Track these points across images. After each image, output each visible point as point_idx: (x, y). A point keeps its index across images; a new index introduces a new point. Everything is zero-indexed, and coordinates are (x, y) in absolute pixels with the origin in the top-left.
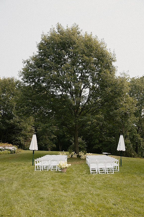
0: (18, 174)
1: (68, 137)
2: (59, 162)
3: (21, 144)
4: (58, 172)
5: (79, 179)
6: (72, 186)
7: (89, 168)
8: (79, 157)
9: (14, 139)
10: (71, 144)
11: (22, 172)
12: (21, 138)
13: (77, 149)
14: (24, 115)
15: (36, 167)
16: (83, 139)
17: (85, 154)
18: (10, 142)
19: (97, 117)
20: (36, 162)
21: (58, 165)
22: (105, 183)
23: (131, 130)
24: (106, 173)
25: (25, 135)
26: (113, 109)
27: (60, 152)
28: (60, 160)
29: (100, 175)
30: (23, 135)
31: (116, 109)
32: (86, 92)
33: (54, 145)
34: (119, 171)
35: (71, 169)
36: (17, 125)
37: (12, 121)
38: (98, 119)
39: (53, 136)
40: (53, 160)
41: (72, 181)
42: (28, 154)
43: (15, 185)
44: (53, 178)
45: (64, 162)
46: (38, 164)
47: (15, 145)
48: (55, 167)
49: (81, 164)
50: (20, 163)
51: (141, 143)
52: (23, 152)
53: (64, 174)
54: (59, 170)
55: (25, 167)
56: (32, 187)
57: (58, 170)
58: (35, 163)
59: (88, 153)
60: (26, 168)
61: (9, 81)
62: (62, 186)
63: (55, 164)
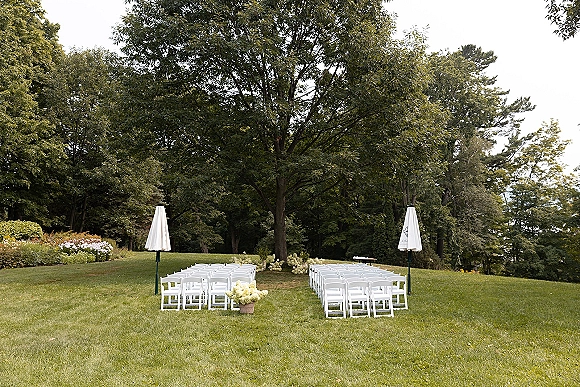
0: (109, 323)
1: (255, 217)
2: (234, 284)
3: (126, 234)
4: (230, 313)
5: (294, 336)
6: (275, 358)
7: (319, 302)
8: (287, 268)
9: (108, 221)
10: (264, 234)
11: (123, 314)
12: (126, 220)
13: (283, 247)
14: (132, 153)
15: (166, 298)
16: (295, 222)
17: (305, 260)
18: (96, 230)
19: (339, 158)
20: (166, 285)
21: (230, 293)
22: (374, 347)
23: (426, 197)
24: (372, 314)
25: (138, 212)
26: (383, 136)
27: (234, 257)
28: (235, 280)
29: (356, 320)
30: (130, 211)
31: (392, 134)
32: (307, 89)
33: (219, 239)
34: (407, 308)
35: (269, 303)
36: (113, 184)
37: (98, 172)
38: (343, 163)
39: (216, 213)
40: (215, 280)
41: (273, 342)
42: (145, 263)
43: (97, 357)
44: (215, 334)
45: (247, 285)
46: (171, 291)
47: (110, 237)
48: (220, 299)
49: (296, 289)
50: (119, 287)
51: (453, 230)
52: (132, 256)
53: (248, 319)
54: (233, 309)
55: (131, 299)
56: (150, 365)
57: (229, 308)
58: (163, 287)
59: (314, 257)
60: (136, 304)
61: (90, 59)
62: (242, 360)
63: (219, 289)
